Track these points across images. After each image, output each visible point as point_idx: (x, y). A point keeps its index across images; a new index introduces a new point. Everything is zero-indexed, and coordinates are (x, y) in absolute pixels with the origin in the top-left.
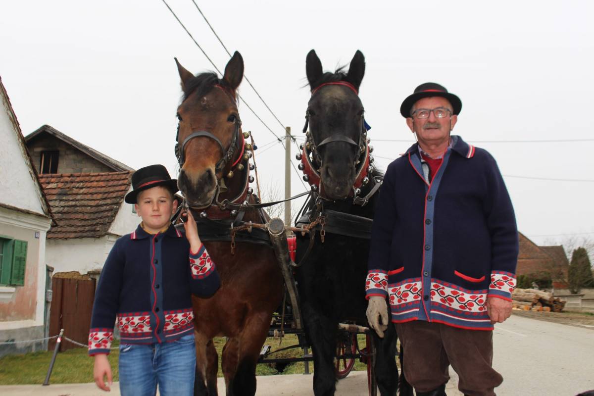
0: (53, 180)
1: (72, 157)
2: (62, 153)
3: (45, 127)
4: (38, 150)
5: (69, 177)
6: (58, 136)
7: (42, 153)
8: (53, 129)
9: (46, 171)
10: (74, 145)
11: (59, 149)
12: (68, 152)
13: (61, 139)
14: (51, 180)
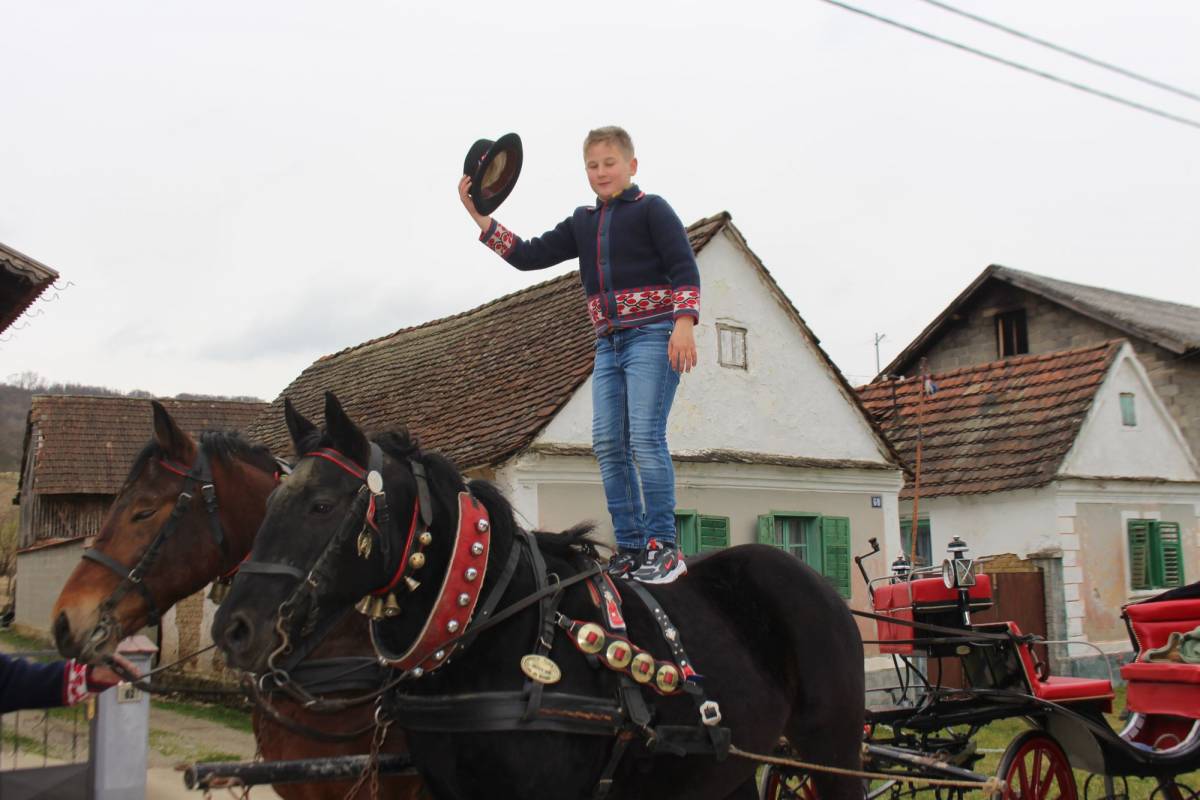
0: (976, 377)
1: (1049, 317)
2: (1031, 313)
3: (991, 270)
4: (990, 313)
5: (1003, 368)
6: (1016, 283)
7: (996, 317)
8: (1006, 271)
9: (1008, 352)
10: (1046, 295)
11: (1026, 305)
12: (1042, 309)
13: (1022, 286)
14: (972, 378)
